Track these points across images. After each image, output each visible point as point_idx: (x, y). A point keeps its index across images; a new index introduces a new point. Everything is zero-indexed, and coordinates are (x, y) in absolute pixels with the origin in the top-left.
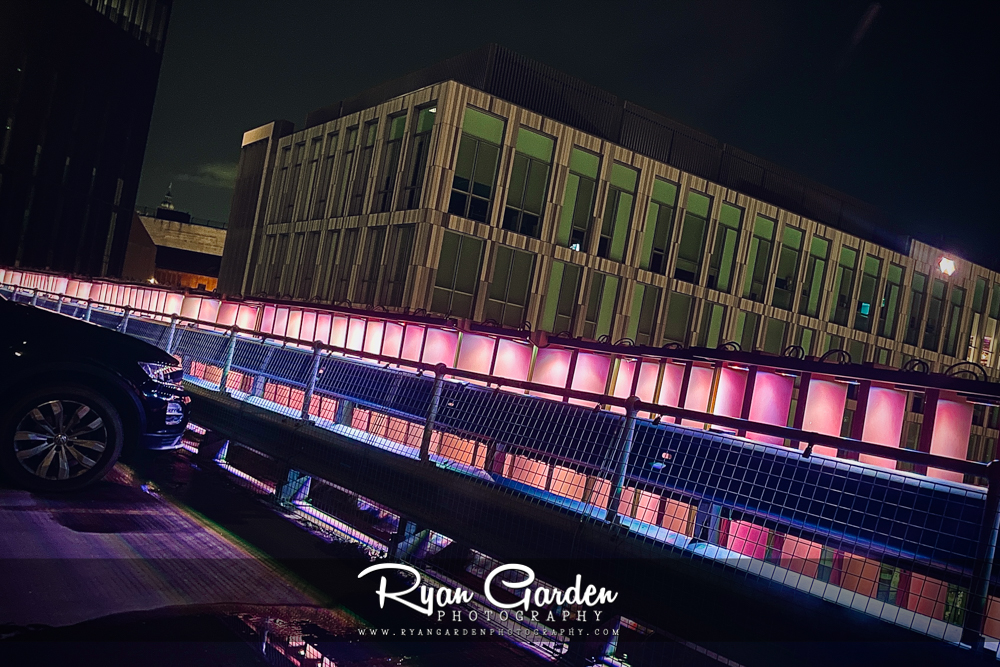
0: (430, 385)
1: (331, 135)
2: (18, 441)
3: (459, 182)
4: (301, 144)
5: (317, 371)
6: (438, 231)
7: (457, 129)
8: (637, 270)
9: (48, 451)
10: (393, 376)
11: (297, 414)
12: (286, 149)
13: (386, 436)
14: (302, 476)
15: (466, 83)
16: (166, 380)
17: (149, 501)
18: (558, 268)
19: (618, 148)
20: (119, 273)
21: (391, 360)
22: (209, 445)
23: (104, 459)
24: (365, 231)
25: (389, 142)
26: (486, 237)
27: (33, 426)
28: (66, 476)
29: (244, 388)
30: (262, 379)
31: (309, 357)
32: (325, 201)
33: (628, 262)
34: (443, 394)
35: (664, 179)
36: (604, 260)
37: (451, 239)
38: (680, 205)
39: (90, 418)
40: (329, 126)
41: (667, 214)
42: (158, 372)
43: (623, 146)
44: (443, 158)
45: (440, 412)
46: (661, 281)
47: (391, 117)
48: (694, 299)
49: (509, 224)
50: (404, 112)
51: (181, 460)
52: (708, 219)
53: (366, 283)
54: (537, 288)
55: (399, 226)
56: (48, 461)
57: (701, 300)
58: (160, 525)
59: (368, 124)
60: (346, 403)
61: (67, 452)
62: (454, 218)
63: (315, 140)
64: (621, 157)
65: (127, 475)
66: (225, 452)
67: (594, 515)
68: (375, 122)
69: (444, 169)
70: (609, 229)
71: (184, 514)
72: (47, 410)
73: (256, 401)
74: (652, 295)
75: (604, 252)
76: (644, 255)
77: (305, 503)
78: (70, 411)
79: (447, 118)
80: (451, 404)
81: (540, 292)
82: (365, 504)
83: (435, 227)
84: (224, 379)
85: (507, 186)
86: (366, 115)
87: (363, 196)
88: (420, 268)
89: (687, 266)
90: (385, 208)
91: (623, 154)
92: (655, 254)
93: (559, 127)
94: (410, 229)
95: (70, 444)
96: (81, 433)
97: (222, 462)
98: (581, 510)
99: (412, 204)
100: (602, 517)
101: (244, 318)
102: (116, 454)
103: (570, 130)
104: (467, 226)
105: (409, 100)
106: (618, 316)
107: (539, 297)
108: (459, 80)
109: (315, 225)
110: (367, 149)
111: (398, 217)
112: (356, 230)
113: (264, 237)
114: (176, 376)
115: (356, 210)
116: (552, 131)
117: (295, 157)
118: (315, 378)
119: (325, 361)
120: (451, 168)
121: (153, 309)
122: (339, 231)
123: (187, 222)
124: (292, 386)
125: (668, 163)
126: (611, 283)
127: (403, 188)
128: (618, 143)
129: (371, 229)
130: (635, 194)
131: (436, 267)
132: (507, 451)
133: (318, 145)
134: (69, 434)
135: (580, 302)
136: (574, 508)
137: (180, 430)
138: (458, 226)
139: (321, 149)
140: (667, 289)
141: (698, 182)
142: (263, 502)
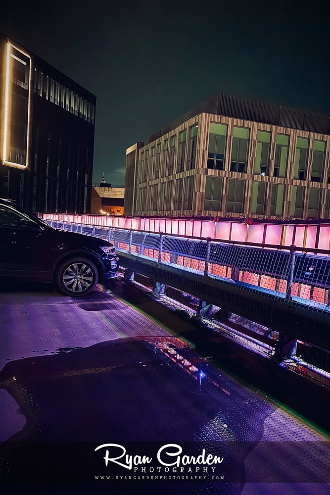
0: (205, 245)
1: (158, 145)
2: (65, 280)
3: (210, 155)
4: (148, 150)
5: (162, 243)
6: (204, 177)
7: (207, 133)
8: (292, 180)
9: (74, 282)
10: (191, 243)
11: (157, 261)
12: (142, 153)
13: (191, 267)
14: (161, 284)
15: (209, 113)
16: (110, 252)
17: (109, 297)
18: (256, 184)
19: (279, 127)
20: (90, 212)
21: (189, 237)
22: (127, 274)
23: (93, 284)
24: (175, 181)
25: (180, 143)
26: (224, 176)
27: (68, 273)
28: (81, 291)
29: (137, 251)
30: (143, 248)
31: (159, 238)
32: (159, 171)
33: (288, 177)
34: (211, 249)
35: (302, 137)
36: (276, 178)
37: (209, 179)
38: (310, 147)
39: (87, 269)
40: (157, 141)
41: (304, 153)
42: (106, 250)
43: (280, 126)
44: (203, 146)
45: (210, 257)
46: (305, 183)
47: (180, 133)
48: (322, 189)
49: (233, 169)
50: (185, 130)
51: (118, 281)
52: (325, 152)
53: (177, 202)
54: (248, 195)
55: (188, 177)
56: (75, 286)
57: (325, 189)
58: (114, 307)
59: (172, 137)
60: (174, 255)
61: (81, 282)
62: (209, 170)
63: (153, 148)
64: (280, 131)
65: (101, 288)
66: (133, 276)
67: (280, 296)
68: (174, 136)
69: (203, 150)
70: (277, 164)
71: (122, 302)
72: (72, 268)
73: (141, 256)
74: (300, 190)
75: (276, 174)
76: (295, 172)
77: (163, 295)
78: (80, 267)
79: (203, 129)
80: (215, 252)
81: (249, 196)
82: (185, 294)
83: (202, 175)
84: (130, 249)
85: (231, 153)
86: (171, 133)
87: (173, 167)
88: (198, 193)
89: (316, 175)
90: (182, 170)
91: (281, 129)
92: (300, 172)
93: (251, 123)
94: (192, 178)
95: (81, 279)
96: (85, 274)
97: (132, 280)
98: (274, 294)
99: (192, 167)
100: (284, 297)
101: (134, 224)
102: (96, 281)
103: (256, 124)
104: (215, 173)
105: (187, 124)
106: (285, 201)
107: (249, 198)
108: (206, 112)
109: (156, 182)
110: (173, 147)
111: (187, 173)
112: (172, 181)
113: (138, 189)
114: (113, 250)
115: (171, 173)
116: (248, 125)
117: (146, 156)
118: (162, 246)
119: (164, 239)
120: (206, 149)
121: (102, 225)
122: (165, 183)
123: (110, 187)
124: (154, 250)
125: (303, 130)
126: (280, 188)
127: (188, 161)
128: (278, 125)
129: (177, 180)
130: (288, 147)
131: (204, 192)
132: (240, 270)
133: (154, 149)
134: (80, 275)
135: (267, 198)
136: (271, 293)
137: (117, 270)
138: (212, 173)
139: (155, 151)
140: (308, 187)
141: (318, 136)
142: (148, 295)
